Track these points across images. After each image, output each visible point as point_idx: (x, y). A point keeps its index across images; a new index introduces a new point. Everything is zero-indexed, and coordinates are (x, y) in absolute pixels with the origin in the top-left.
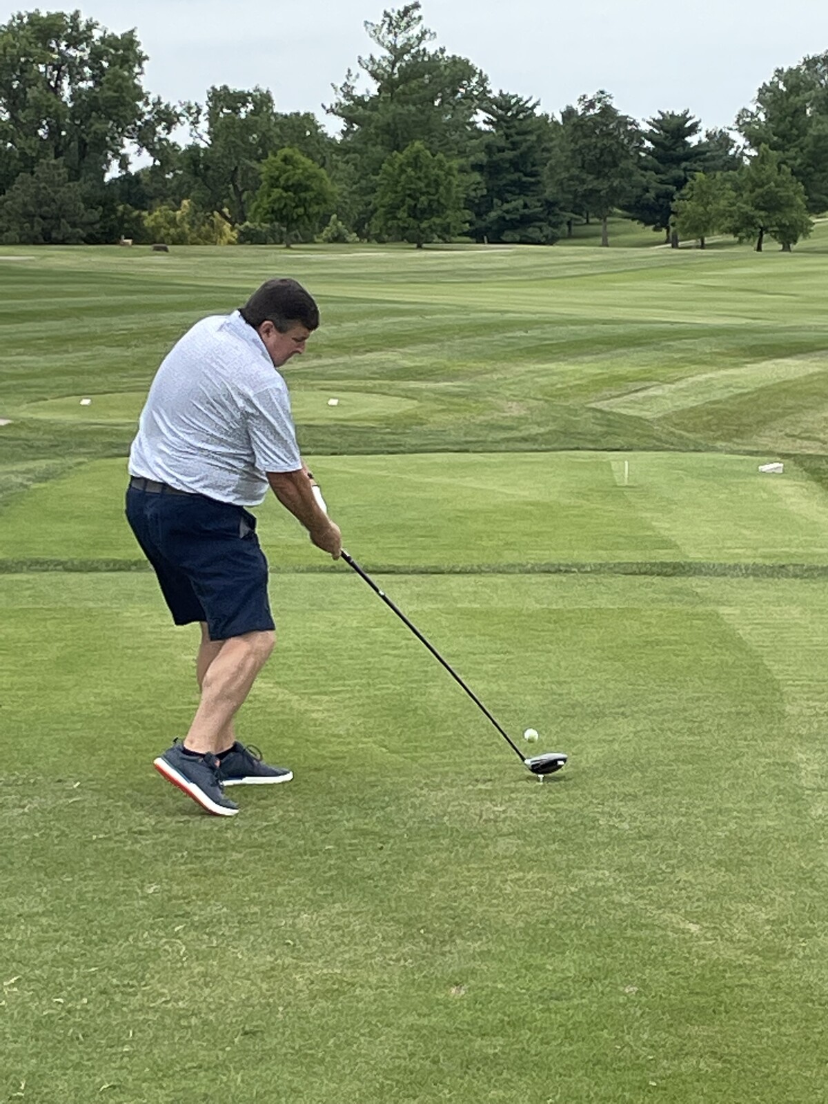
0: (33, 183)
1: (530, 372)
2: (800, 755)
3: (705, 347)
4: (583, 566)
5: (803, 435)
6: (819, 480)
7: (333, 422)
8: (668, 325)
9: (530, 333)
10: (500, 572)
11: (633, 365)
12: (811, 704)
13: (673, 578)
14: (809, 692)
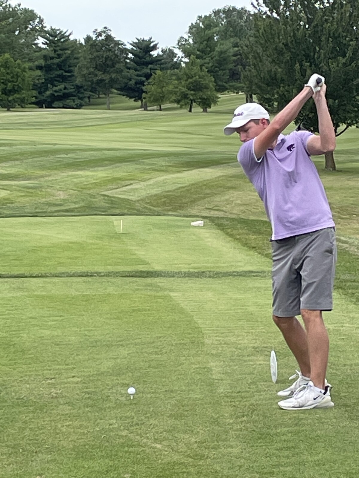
2: (212, 364)
3: (162, 162)
4: (100, 273)
5: (214, 208)
6: (223, 230)
8: (143, 151)
10: (56, 276)
11: (124, 172)
12: (217, 338)
13: (147, 279)
14: (216, 333)
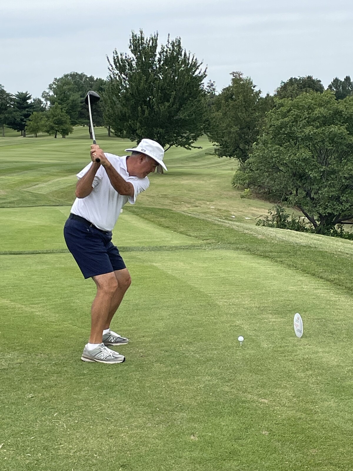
11: (31, 176)
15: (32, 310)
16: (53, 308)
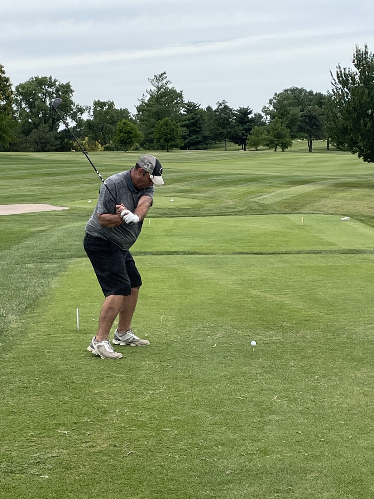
0: (38, 132)
1: (223, 190)
3: (275, 181)
6: (364, 223)
7: (176, 207)
8: (260, 175)
9: (218, 178)
11: (255, 188)
13: (358, 255)
15: (282, 299)
16: (300, 298)
